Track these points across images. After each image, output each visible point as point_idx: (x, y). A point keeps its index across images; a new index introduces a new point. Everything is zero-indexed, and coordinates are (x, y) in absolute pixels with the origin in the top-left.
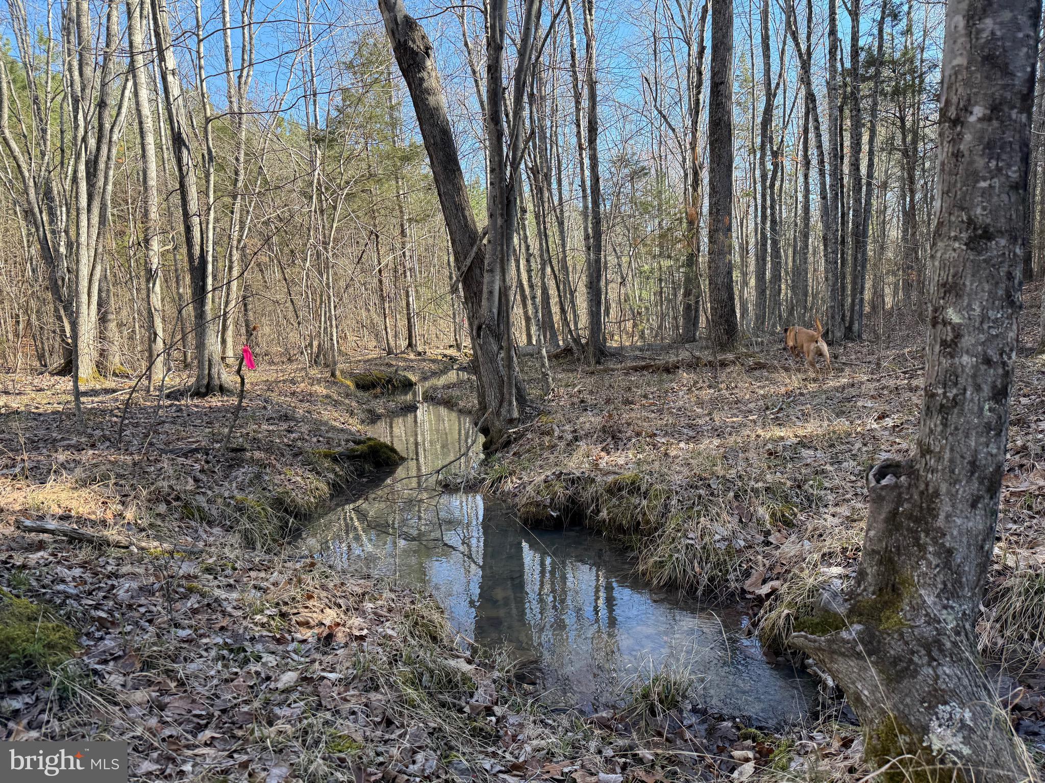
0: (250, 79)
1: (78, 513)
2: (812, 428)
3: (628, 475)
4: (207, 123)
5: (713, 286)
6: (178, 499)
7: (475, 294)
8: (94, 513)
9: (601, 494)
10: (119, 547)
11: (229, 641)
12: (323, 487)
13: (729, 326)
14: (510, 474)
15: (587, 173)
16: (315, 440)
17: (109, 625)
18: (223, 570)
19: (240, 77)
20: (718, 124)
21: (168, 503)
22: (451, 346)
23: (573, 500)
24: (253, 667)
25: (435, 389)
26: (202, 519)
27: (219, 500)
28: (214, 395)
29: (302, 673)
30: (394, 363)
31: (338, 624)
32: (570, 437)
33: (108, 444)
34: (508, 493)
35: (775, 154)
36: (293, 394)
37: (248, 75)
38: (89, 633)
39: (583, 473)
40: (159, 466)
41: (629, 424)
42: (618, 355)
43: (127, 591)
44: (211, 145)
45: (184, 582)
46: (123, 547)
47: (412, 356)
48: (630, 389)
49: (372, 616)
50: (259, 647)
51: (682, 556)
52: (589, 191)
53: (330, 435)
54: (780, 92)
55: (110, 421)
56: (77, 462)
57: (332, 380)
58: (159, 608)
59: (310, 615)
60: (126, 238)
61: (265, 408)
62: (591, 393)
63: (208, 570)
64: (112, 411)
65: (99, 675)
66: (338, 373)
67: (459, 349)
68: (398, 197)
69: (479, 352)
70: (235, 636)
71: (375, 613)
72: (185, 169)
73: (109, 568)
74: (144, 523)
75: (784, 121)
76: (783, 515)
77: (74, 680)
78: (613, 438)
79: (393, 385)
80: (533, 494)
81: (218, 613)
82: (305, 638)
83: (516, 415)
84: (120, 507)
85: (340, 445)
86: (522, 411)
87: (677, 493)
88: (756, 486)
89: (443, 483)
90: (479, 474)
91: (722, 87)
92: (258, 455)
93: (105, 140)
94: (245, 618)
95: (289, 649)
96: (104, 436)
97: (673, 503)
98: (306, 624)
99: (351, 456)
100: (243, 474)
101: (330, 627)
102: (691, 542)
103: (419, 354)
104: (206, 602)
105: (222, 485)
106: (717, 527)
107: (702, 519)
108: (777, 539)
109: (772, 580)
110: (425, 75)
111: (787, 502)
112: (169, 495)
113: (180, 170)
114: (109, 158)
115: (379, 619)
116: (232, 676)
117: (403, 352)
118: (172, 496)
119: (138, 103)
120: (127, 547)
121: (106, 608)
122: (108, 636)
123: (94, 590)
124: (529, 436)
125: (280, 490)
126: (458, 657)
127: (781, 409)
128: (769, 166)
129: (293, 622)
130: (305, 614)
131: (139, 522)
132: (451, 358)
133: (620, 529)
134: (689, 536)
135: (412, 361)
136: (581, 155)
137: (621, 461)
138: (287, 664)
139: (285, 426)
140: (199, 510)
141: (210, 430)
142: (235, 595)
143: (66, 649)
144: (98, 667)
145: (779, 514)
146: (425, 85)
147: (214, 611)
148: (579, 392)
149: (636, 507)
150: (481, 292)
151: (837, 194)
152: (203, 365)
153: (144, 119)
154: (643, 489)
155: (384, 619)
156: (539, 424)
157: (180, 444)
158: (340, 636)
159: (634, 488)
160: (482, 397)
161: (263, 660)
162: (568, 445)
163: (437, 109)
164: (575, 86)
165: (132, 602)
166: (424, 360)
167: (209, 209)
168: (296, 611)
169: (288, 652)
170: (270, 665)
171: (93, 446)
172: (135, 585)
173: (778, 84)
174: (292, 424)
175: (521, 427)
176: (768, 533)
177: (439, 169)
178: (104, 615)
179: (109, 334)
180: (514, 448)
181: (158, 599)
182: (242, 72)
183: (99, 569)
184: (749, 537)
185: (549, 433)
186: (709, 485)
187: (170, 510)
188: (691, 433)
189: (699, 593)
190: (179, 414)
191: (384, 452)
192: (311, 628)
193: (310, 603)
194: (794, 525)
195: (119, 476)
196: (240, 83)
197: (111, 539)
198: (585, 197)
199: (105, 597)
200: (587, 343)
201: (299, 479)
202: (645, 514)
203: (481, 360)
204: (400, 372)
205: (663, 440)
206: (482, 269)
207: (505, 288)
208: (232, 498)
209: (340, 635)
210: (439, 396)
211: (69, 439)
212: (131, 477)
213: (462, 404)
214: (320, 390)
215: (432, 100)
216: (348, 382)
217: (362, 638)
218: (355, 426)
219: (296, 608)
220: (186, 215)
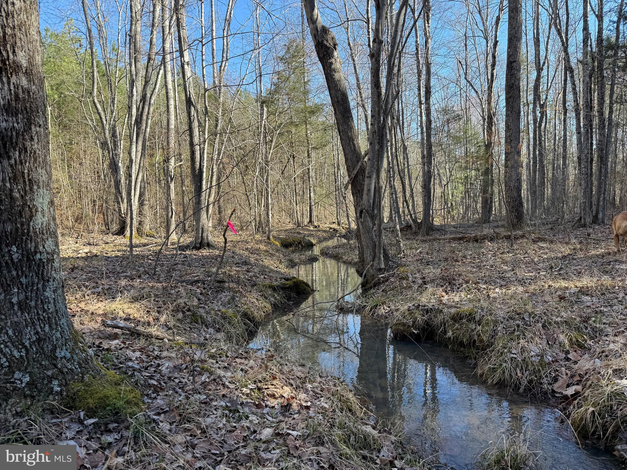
0: (226, 68)
1: (134, 317)
2: (586, 281)
3: (466, 308)
4: (205, 92)
5: (508, 188)
6: (189, 310)
7: (359, 191)
8: (143, 317)
9: (447, 321)
10: (158, 339)
11: (229, 404)
12: (268, 306)
13: (518, 213)
14: (383, 304)
15: (424, 118)
16: (262, 277)
17: (159, 389)
18: (220, 357)
19: (221, 67)
20: (512, 87)
21: (184, 313)
22: (334, 223)
23: (427, 323)
24: (245, 423)
25: (328, 248)
26: (202, 323)
27: (213, 312)
28: (205, 249)
29: (275, 430)
30: (302, 232)
31: (293, 398)
32: (420, 281)
33: (147, 276)
34: (382, 315)
35: (542, 106)
36: (247, 249)
37: (225, 66)
38: (148, 395)
39: (433, 306)
40: (177, 290)
41: (460, 275)
42: (441, 229)
43: (167, 368)
44: (207, 105)
45: (200, 364)
46: (160, 339)
47: (312, 228)
48: (454, 252)
49: (311, 393)
50: (247, 410)
51: (508, 365)
52: (425, 129)
53: (271, 274)
54: (545, 67)
55: (147, 262)
56: (132, 286)
57: (268, 242)
58: (186, 380)
59: (274, 390)
60: (154, 159)
61: (233, 257)
62: (428, 254)
63: (212, 357)
64: (148, 256)
65: (156, 423)
66: (271, 237)
67: (339, 224)
68: (306, 135)
69: (361, 227)
70: (232, 401)
71: (314, 392)
72: (192, 118)
73: (156, 353)
74: (171, 324)
75: (548, 86)
76: (577, 341)
77: (142, 425)
78: (450, 283)
79: (302, 245)
80: (401, 318)
81: (220, 386)
82: (273, 405)
83: (383, 266)
84: (157, 314)
85: (277, 281)
86: (386, 264)
87: (502, 323)
88: (557, 320)
89: (340, 307)
90: (362, 302)
91: (514, 64)
92: (232, 285)
93: (147, 103)
94: (236, 390)
95: (264, 412)
96: (145, 271)
97: (499, 329)
98: (273, 396)
99: (283, 288)
100: (225, 296)
101: (288, 399)
102: (514, 356)
103: (316, 227)
104: (212, 377)
105: (213, 303)
106: (532, 347)
107: (521, 341)
108: (574, 357)
109: (574, 385)
110: (333, 60)
111: (579, 331)
112: (184, 308)
113: (190, 119)
114: (148, 113)
115: (316, 396)
116: (233, 429)
117: (307, 226)
118: (186, 309)
119: (166, 82)
120: (162, 339)
121: (156, 378)
122: (159, 397)
123: (148, 367)
124: (392, 280)
125: (245, 307)
126: (367, 424)
127: (561, 268)
128: (539, 115)
129: (266, 394)
130: (272, 389)
131: (168, 324)
132: (334, 230)
133: (461, 344)
134: (513, 352)
135: (312, 231)
136: (420, 107)
137: (457, 299)
138: (264, 422)
139: (245, 268)
140: (201, 318)
141: (204, 269)
142: (229, 374)
143: (136, 404)
144: (156, 417)
145: (574, 339)
146: (333, 67)
147: (218, 384)
148: (421, 252)
149: (473, 331)
150: (363, 190)
151: (588, 130)
152: (199, 231)
153: (169, 91)
154: (477, 318)
155: (319, 396)
156: (399, 272)
157: (188, 277)
158: (295, 406)
159: (471, 317)
160: (361, 254)
161: (250, 418)
162: (419, 286)
163: (339, 81)
164: (418, 66)
165: (170, 375)
166: (319, 231)
167: (205, 141)
168: (266, 387)
169: (264, 414)
170: (255, 422)
171: (140, 277)
172: (171, 364)
173: (544, 63)
174: (250, 267)
175: (386, 274)
176: (567, 352)
177: (339, 116)
178: (156, 383)
179: (144, 212)
180: (382, 287)
181: (185, 374)
182: (222, 64)
183: (150, 353)
184: (554, 354)
185: (406, 278)
186: (523, 318)
187: (185, 317)
188: (503, 283)
189: (521, 390)
190: (185, 259)
191: (302, 286)
192: (276, 398)
193: (274, 382)
194: (585, 348)
195: (156, 296)
196: (220, 70)
197: (154, 333)
198: (422, 133)
199: (155, 371)
200: (422, 222)
201: (255, 300)
202: (480, 335)
203: (362, 231)
204: (306, 238)
205: (484, 286)
206: (364, 177)
207: (379, 188)
208: (219, 311)
209: (294, 404)
210: (331, 252)
211: (126, 272)
212: (162, 296)
213: (345, 258)
214: (262, 247)
215: (337, 76)
216: (277, 243)
217: (308, 408)
218: (283, 269)
219: (266, 385)
220: (192, 144)
